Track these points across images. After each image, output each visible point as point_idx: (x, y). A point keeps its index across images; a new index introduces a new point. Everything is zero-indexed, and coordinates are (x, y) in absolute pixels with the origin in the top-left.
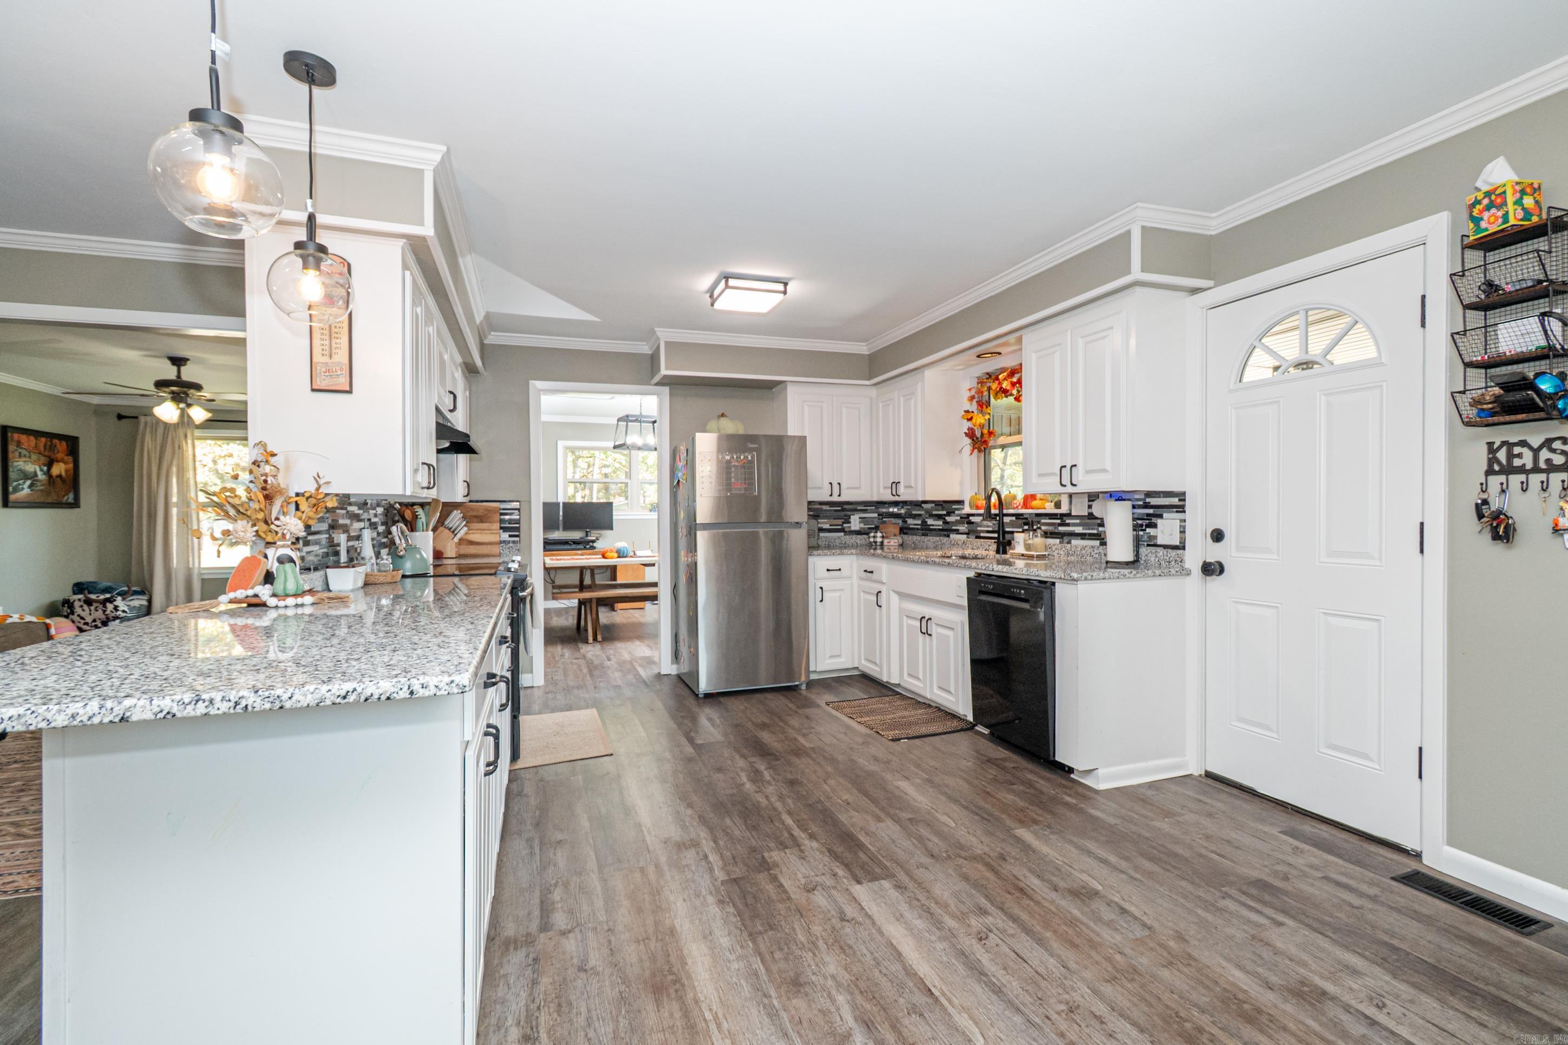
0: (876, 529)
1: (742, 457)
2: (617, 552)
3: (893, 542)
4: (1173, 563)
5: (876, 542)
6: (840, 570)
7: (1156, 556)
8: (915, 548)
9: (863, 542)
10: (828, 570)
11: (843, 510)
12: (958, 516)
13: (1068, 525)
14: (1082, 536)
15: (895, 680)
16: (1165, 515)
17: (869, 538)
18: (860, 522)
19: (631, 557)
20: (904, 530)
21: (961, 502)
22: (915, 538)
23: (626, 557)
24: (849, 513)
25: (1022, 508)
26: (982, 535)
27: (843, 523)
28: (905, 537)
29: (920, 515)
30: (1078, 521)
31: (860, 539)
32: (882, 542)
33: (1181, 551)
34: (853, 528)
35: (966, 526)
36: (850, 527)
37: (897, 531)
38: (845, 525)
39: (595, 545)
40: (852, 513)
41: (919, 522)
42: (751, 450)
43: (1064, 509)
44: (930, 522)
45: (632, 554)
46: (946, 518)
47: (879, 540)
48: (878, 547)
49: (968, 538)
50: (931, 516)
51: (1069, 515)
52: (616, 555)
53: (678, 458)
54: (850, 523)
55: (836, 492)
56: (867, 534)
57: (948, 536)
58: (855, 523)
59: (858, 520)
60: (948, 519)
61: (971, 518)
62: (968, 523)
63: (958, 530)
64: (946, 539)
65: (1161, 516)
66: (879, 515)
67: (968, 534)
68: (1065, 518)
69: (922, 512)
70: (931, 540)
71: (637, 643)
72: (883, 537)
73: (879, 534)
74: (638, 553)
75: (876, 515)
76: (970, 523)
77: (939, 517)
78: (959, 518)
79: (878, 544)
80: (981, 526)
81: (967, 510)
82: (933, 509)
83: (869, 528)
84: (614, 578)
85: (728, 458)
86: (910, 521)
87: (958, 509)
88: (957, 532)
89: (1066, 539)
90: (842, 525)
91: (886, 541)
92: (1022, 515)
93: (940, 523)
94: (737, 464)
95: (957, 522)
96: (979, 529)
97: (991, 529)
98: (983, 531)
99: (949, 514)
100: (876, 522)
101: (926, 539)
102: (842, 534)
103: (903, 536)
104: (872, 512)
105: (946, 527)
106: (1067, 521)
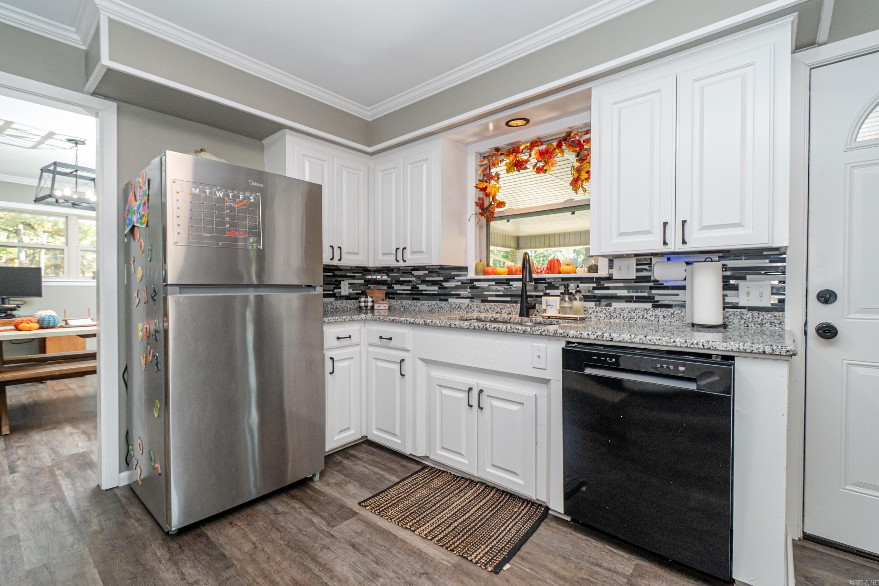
0: (364, 293)
1: (241, 197)
2: (38, 322)
3: (383, 306)
4: (768, 325)
5: (366, 307)
6: (350, 337)
7: (742, 318)
8: (405, 311)
9: (352, 306)
10: (338, 338)
11: (334, 276)
12: (459, 281)
13: (608, 288)
14: (629, 299)
15: (420, 452)
16: (748, 277)
17: (360, 302)
18: (349, 288)
19: (61, 327)
20: (390, 295)
21: (465, 269)
22: (404, 302)
23: (52, 328)
24: (339, 279)
25: (545, 272)
26: (489, 299)
27: (335, 288)
28: (393, 302)
29: (410, 281)
30: (622, 285)
31: (351, 304)
32: (372, 307)
33: (781, 313)
34: (343, 294)
35: (469, 290)
36: (340, 292)
37: (383, 296)
38: (335, 291)
39: (14, 313)
40: (342, 279)
41: (410, 288)
42: (254, 190)
43: (603, 272)
44: (422, 287)
45: (63, 324)
46: (443, 284)
47: (370, 304)
48: (369, 311)
49: (471, 301)
50: (424, 282)
51: (609, 278)
52: (37, 326)
53: (131, 196)
54: (340, 288)
55: (337, 256)
56: (356, 299)
57: (447, 300)
58: (345, 289)
59: (347, 286)
60: (445, 284)
61: (475, 283)
62: (470, 288)
63: (459, 295)
64: (443, 303)
65: (744, 278)
66: (365, 281)
67: (471, 298)
68: (602, 282)
69: (413, 279)
70: (424, 304)
71: (68, 429)
72: (373, 302)
73: (370, 299)
74: (71, 322)
75: (362, 281)
76: (474, 288)
77: (434, 283)
78: (460, 283)
79: (369, 308)
80: (488, 291)
81: (471, 275)
82: (425, 275)
83: (357, 294)
84: (43, 351)
85: (220, 194)
86: (397, 287)
87: (459, 275)
88: (458, 296)
89: (604, 302)
90: (333, 291)
91: (376, 306)
92: (544, 279)
93: (436, 288)
94: (233, 205)
95: (457, 288)
96: (485, 293)
97: (502, 293)
98: (492, 296)
99: (446, 280)
100: (362, 288)
101: (419, 303)
102: (333, 299)
103: (390, 300)
104: (360, 278)
105: (442, 292)
106: (606, 285)
